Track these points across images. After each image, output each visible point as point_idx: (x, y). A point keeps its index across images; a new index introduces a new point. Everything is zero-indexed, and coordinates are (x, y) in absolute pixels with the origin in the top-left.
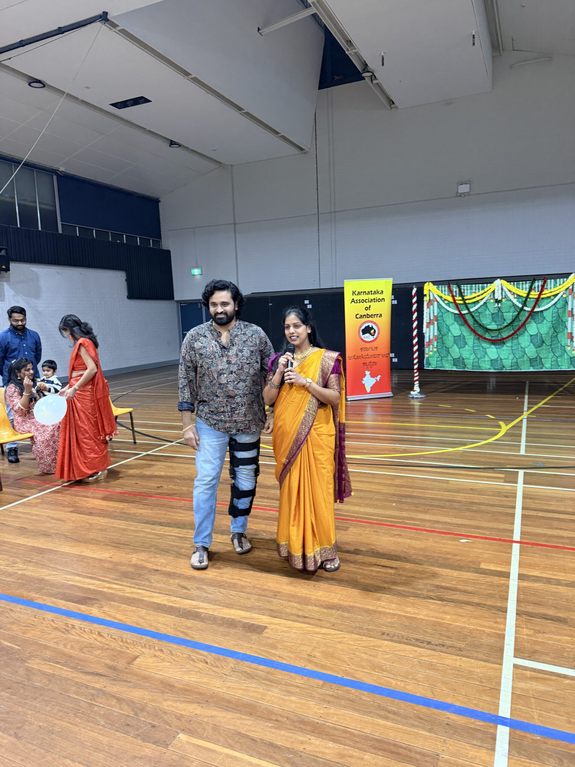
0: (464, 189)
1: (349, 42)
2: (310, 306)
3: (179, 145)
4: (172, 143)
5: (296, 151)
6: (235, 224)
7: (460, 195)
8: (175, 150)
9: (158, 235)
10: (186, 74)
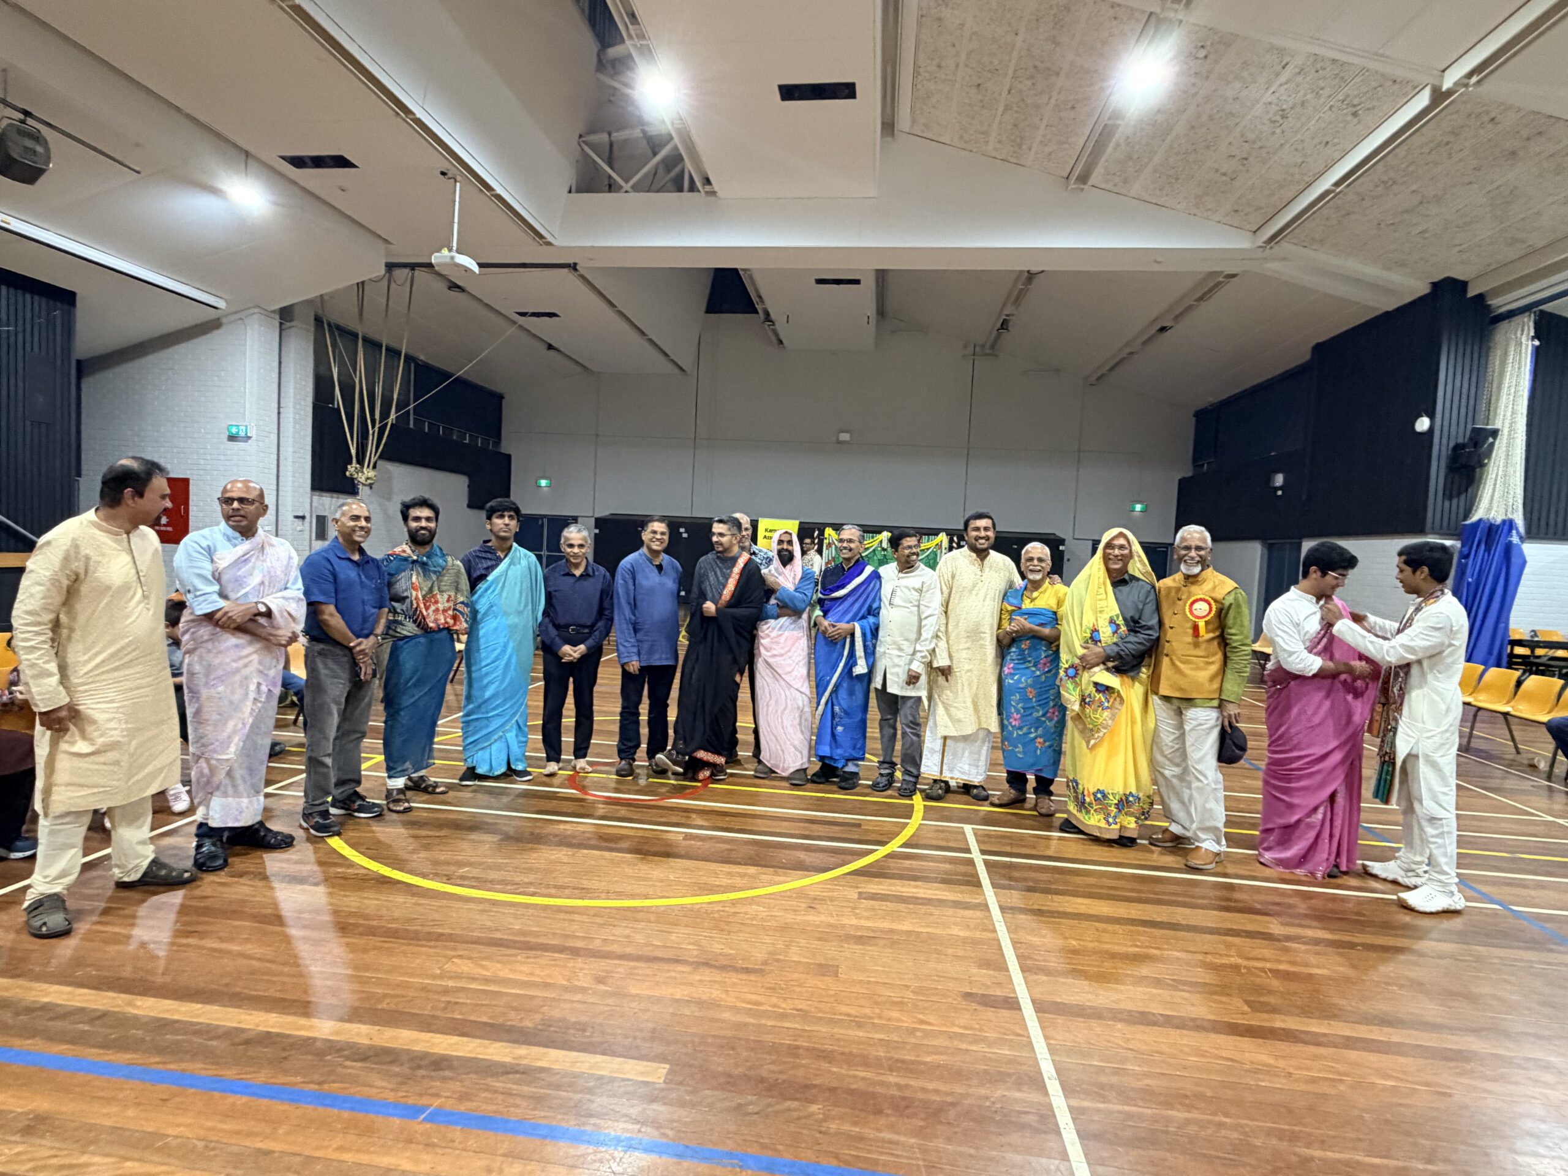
0: (845, 437)
1: (760, 297)
2: (685, 535)
3: (558, 351)
4: (550, 347)
5: (677, 371)
6: (597, 436)
7: (839, 442)
8: (552, 352)
9: (498, 435)
10: (611, 304)
